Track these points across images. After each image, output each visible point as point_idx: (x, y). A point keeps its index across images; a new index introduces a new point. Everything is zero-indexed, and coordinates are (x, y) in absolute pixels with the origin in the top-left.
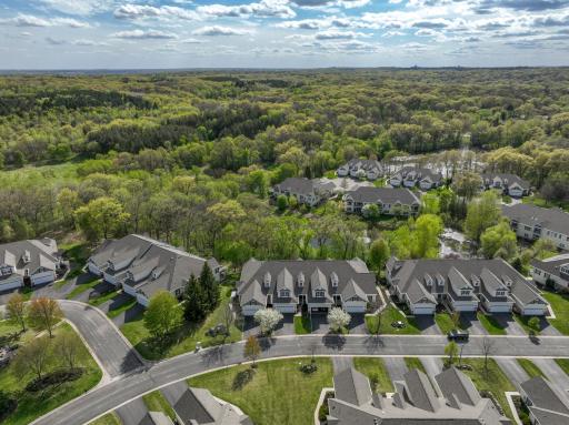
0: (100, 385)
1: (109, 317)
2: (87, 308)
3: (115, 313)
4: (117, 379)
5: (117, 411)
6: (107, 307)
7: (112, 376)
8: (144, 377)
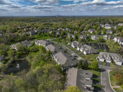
0: (110, 71)
1: (100, 80)
2: (104, 87)
3: (99, 80)
4: (107, 70)
5: (110, 67)
6: (99, 83)
7: (108, 71)
8: (103, 68)
